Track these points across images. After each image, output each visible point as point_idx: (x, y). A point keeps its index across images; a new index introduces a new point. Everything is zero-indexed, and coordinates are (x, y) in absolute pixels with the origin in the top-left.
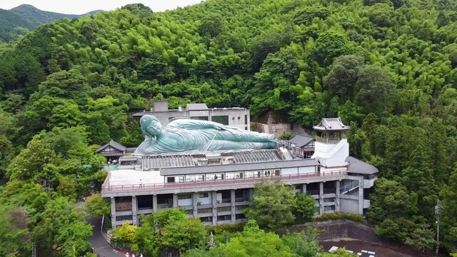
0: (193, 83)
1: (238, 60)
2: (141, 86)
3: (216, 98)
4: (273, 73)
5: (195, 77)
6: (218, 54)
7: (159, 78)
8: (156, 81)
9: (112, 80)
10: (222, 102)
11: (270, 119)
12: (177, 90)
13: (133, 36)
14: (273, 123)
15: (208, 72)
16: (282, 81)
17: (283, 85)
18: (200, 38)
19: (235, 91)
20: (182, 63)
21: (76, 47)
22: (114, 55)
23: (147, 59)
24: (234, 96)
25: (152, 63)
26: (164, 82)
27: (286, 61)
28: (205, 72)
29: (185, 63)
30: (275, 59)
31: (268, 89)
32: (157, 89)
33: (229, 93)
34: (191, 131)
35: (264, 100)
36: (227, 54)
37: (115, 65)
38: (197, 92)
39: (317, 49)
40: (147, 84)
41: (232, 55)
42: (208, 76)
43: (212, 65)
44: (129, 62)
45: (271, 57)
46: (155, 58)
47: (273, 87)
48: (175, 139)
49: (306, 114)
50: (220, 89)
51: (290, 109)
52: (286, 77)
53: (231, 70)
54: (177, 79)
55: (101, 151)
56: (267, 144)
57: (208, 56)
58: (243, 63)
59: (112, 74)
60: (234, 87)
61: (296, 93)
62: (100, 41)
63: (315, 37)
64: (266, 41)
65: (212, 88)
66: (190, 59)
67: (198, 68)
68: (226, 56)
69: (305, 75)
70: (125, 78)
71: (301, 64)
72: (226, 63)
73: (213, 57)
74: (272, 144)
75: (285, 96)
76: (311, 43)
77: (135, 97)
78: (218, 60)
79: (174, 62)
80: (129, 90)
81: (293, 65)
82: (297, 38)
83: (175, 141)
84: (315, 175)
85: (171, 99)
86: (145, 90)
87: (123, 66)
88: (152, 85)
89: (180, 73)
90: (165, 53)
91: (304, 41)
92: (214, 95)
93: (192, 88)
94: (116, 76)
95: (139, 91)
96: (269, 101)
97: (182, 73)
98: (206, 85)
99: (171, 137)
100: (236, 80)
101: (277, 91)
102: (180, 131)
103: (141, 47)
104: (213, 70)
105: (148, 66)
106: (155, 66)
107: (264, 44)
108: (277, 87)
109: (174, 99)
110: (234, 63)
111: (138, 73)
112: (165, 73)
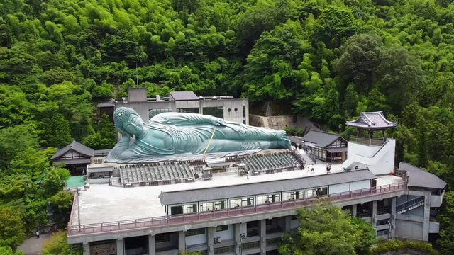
0: (170, 66)
1: (222, 40)
2: (106, 69)
3: (198, 85)
4: (271, 55)
5: (172, 59)
6: (198, 32)
7: (129, 60)
8: (124, 63)
9: (69, 61)
10: (205, 89)
11: (268, 111)
12: (151, 74)
13: (93, 7)
14: (273, 115)
15: (187, 53)
16: (283, 64)
17: (284, 69)
18: (175, 13)
19: (220, 76)
20: (156, 42)
21: (21, 18)
22: (69, 30)
23: (113, 36)
24: (218, 82)
25: (119, 41)
26: (132, 65)
27: (286, 40)
28: (183, 54)
29: (160, 42)
30: (272, 39)
31: (265, 74)
32: (127, 73)
33: (212, 78)
34: (181, 127)
35: (261, 87)
36: (209, 32)
37: (73, 42)
38: (176, 77)
39: (323, 27)
40: (114, 66)
41: (214, 34)
42: (187, 59)
43: (192, 45)
44: (89, 39)
45: (266, 36)
46: (122, 35)
47: (271, 71)
48: (162, 138)
49: (316, 105)
50: (203, 73)
51: (293, 98)
52: (286, 59)
53: (214, 51)
54: (150, 61)
55: (61, 157)
56: (275, 143)
57: (187, 35)
58: (228, 44)
59: (69, 54)
60: (219, 71)
61: (300, 79)
62: (51, 12)
63: (316, 13)
64: (257, 17)
65: (193, 72)
66: (165, 37)
67: (176, 49)
68: (209, 35)
69: (310, 58)
70: (86, 59)
71: (304, 44)
72: (209, 42)
73: (192, 35)
74: (283, 143)
75: (287, 82)
76: (311, 21)
77: (99, 83)
78: (199, 39)
79: (146, 41)
80: (91, 74)
81: (294, 45)
82: (294, 15)
83: (161, 142)
84: (370, 192)
85: (144, 85)
86: (111, 75)
87: (82, 44)
88: (120, 68)
90: (135, 29)
91: (302, 18)
92: (196, 81)
93: (169, 72)
94: (75, 56)
95: (104, 75)
96: (268, 88)
97: (156, 54)
98: (186, 69)
99: (156, 137)
100: (221, 63)
101: (277, 77)
102: (168, 128)
103: (104, 21)
104: (193, 51)
105: (114, 45)
106: (123, 45)
107: (255, 21)
108: (276, 71)
109: (148, 86)
110: (217, 43)
111: (102, 53)
112: (135, 53)
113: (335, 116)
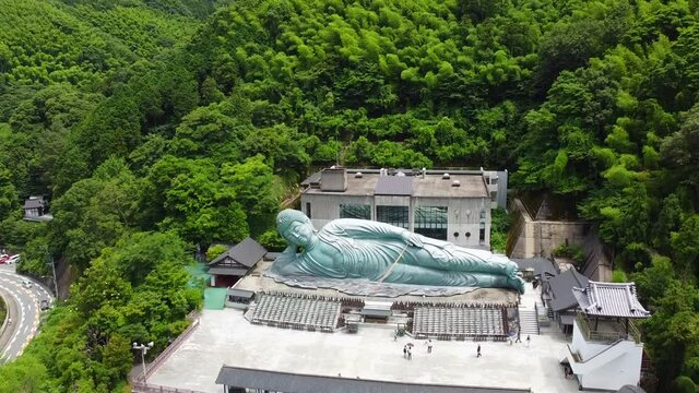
0: (425, 116)
1: (514, 71)
2: (337, 120)
3: (463, 147)
4: (562, 117)
5: (430, 104)
6: (479, 59)
7: (369, 106)
8: (363, 110)
9: (294, 110)
10: (472, 155)
11: (542, 210)
12: (394, 128)
13: (336, 29)
14: (548, 218)
15: (452, 96)
16: (576, 134)
18: (454, 25)
19: (499, 135)
20: (408, 79)
21: (251, 51)
22: (305, 64)
23: (352, 72)
24: (495, 144)
25: (358, 79)
26: (374, 112)
27: (592, 90)
28: (446, 97)
29: (415, 79)
30: (570, 87)
31: (548, 148)
32: (363, 127)
33: (487, 137)
35: (538, 169)
36: (494, 59)
37: (300, 83)
38: (428, 135)
39: (663, 70)
40: (347, 117)
41: (506, 62)
42: (452, 104)
43: (462, 82)
44: (322, 76)
46: (365, 70)
47: (557, 145)
49: (607, 218)
50: (473, 128)
52: (585, 126)
53: (495, 91)
54: (400, 106)
57: (457, 66)
58: (524, 77)
59: (293, 101)
60: (500, 125)
61: (603, 164)
62: (288, 37)
63: (673, 35)
64: (566, 40)
65: (457, 125)
67: (435, 89)
68: (490, 66)
69: (628, 128)
71: (625, 99)
72: (490, 77)
73: (467, 66)
76: (662, 46)
77: (324, 139)
78: (476, 71)
79: (394, 76)
80: (317, 128)
81: (605, 103)
82: (634, 35)
83: (329, 260)
85: (381, 146)
86: (342, 129)
87: (312, 85)
88: (356, 119)
89: (408, 95)
90: (382, 60)
91: (649, 39)
92: (459, 140)
93: (421, 126)
94: (300, 103)
95: (333, 129)
96: (546, 174)
97: (409, 95)
98: (446, 122)
99: (324, 252)
100: (506, 111)
101: (562, 156)
103: (344, 50)
104: (463, 91)
105: (350, 86)
106: (362, 85)
107: (561, 47)
108: (565, 144)
109: (386, 147)
110: (504, 77)
111: (335, 96)
112: (378, 97)
113: (634, 246)
